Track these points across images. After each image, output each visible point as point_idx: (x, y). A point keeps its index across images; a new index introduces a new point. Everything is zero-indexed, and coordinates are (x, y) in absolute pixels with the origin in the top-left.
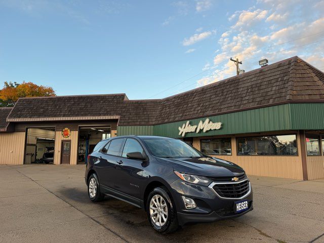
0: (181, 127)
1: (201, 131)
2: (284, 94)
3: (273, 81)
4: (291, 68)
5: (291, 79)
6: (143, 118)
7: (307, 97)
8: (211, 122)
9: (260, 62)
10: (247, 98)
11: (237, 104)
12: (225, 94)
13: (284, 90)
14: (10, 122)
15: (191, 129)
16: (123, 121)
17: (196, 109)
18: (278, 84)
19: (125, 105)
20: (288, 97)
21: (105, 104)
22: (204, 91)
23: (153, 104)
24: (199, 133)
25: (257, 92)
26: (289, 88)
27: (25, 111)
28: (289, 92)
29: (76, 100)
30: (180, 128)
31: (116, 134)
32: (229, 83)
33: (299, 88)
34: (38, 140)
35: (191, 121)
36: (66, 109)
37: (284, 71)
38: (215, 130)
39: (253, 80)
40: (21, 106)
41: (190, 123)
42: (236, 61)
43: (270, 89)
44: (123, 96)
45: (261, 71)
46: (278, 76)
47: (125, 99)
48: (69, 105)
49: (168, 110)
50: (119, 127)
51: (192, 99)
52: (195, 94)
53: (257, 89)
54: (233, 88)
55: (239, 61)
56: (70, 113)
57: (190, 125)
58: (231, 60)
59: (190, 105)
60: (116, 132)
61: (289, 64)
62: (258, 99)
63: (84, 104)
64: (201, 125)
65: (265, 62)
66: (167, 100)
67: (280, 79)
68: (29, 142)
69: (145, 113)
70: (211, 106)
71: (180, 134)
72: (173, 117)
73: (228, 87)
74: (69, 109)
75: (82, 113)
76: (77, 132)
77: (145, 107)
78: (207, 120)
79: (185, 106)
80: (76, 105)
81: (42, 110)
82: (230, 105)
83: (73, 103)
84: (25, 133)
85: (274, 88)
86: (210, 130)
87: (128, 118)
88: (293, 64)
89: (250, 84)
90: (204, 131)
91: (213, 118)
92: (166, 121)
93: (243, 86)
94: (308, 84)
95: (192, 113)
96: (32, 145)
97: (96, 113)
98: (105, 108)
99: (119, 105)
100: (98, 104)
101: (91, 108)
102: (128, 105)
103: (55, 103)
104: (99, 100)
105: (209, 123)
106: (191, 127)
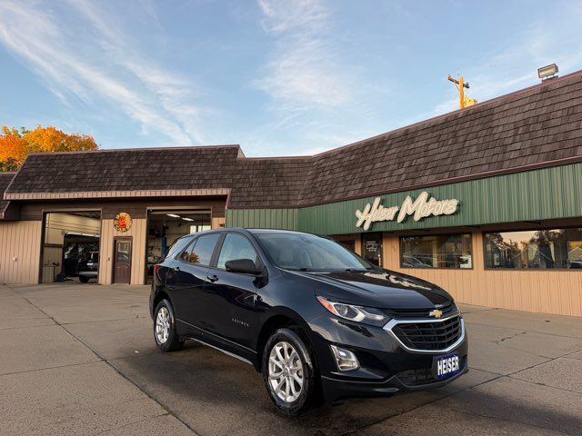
0: (362, 212)
6: (277, 193)
8: (432, 199)
14: (12, 201)
15: (385, 213)
16: (236, 199)
19: (240, 168)
21: (199, 164)
23: (296, 165)
24: (402, 222)
27: (42, 177)
29: (142, 158)
30: (358, 213)
31: (221, 225)
34: (67, 237)
35: (384, 197)
36: (122, 175)
38: (443, 215)
40: (33, 170)
44: (234, 150)
47: (239, 156)
49: (329, 177)
50: (230, 211)
56: (129, 183)
57: (382, 207)
60: (222, 221)
63: (158, 166)
64: (409, 207)
66: (326, 157)
68: (49, 240)
69: (282, 183)
71: (358, 224)
74: (129, 175)
75: (155, 183)
76: (144, 221)
77: (280, 171)
78: (424, 195)
80: (143, 166)
81: (74, 177)
83: (135, 162)
84: (40, 223)
86: (432, 215)
87: (245, 194)
90: (417, 217)
96: (54, 246)
97: (181, 183)
98: (200, 173)
99: (227, 168)
100: (186, 165)
101: (172, 174)
102: (245, 167)
103: (101, 163)
104: (188, 157)
105: (428, 200)
106: (386, 210)
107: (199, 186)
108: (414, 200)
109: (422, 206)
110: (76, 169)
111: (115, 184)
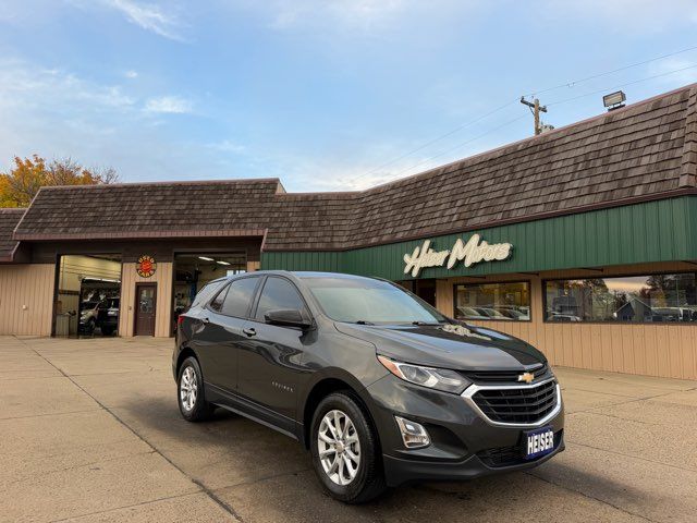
0: (411, 256)
1: (460, 263)
2: (671, 174)
3: (641, 144)
4: (689, 111)
5: (688, 138)
6: (320, 234)
8: (484, 243)
9: (605, 98)
10: (575, 184)
11: (551, 198)
12: (519, 175)
13: (672, 164)
14: (22, 242)
15: (436, 259)
16: (273, 241)
17: (447, 213)
19: (278, 205)
20: (683, 181)
21: (232, 201)
22: (464, 171)
23: (341, 203)
24: (453, 268)
25: (600, 171)
26: (686, 159)
27: (55, 215)
28: (686, 169)
29: (168, 193)
30: (406, 258)
31: (257, 270)
32: (528, 152)
34: (84, 282)
35: (434, 239)
36: (145, 213)
37: (671, 119)
38: (495, 261)
39: (588, 141)
40: (46, 206)
41: (432, 246)
42: (533, 105)
43: (633, 163)
44: (273, 184)
45: (609, 121)
46: (656, 131)
47: (279, 191)
48: (151, 203)
49: (377, 216)
50: (266, 255)
51: (435, 191)
52: (443, 178)
53: (599, 162)
54: (537, 163)
56: (154, 222)
57: (431, 251)
59: (430, 203)
60: (257, 265)
61: (684, 100)
62: (604, 187)
63: (187, 202)
64: (459, 251)
65: (619, 97)
66: (376, 193)
67: (659, 139)
68: (64, 286)
69: (325, 223)
70: (484, 205)
71: (407, 270)
72: (390, 231)
73: (526, 159)
74: (153, 212)
75: (183, 222)
76: (170, 265)
77: (324, 208)
78: (475, 238)
79: (419, 206)
80: (168, 203)
81: (91, 214)
82: (532, 202)
83: (160, 198)
84: (53, 266)
85: (645, 161)
86: (483, 261)
87: (284, 235)
89: (581, 151)
90: (467, 263)
91: (489, 232)
92: (373, 240)
93: (563, 156)
95: (437, 221)
96: (70, 293)
97: (212, 221)
98: (233, 210)
99: (264, 205)
100: (217, 202)
101: (202, 211)
102: (284, 204)
103: (122, 199)
104: (220, 192)
105: (479, 244)
106: (435, 254)
107: (232, 226)
108: (465, 243)
109: (472, 251)
110: (94, 205)
111: (138, 222)
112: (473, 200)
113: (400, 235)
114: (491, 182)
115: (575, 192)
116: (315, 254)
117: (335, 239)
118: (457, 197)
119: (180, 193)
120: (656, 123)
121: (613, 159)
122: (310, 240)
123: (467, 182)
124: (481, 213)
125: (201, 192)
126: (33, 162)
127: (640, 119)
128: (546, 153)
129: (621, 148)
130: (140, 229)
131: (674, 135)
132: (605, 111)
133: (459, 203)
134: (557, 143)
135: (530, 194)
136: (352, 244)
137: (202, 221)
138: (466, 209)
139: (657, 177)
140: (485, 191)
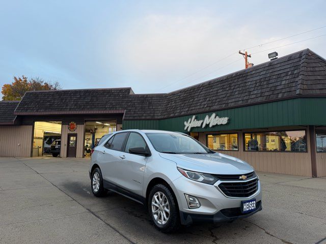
0: (187, 122)
2: (293, 89)
3: (282, 75)
4: (302, 61)
5: (301, 73)
6: (149, 112)
7: (318, 92)
8: (217, 117)
9: (269, 55)
10: (255, 92)
11: (245, 98)
12: (232, 88)
13: (294, 84)
14: (18, 116)
15: (197, 124)
16: (128, 115)
17: (203, 104)
18: (288, 77)
19: (131, 99)
20: (298, 92)
21: (110, 98)
22: (211, 85)
23: (158, 98)
25: (265, 86)
26: (299, 82)
27: (33, 104)
28: (299, 86)
29: (82, 94)
30: (185, 123)
31: (121, 128)
32: (237, 77)
33: (309, 82)
34: (45, 133)
35: (197, 115)
36: (72, 103)
37: (295, 64)
38: (222, 125)
39: (262, 73)
40: (28, 100)
41: (196, 118)
42: (244, 55)
43: (279, 83)
44: (129, 90)
45: (270, 65)
46: (288, 70)
47: (131, 93)
48: (75, 99)
49: (174, 105)
50: (125, 121)
51: (198, 94)
52: (201, 88)
53: (265, 83)
54: (240, 82)
55: (248, 54)
56: (76, 107)
58: (240, 53)
59: (196, 99)
60: (121, 126)
61: (300, 57)
62: (267, 94)
63: (90, 98)
64: (207, 120)
65: (275, 55)
66: (173, 94)
67: (290, 73)
68: (36, 135)
69: (151, 107)
70: (218, 100)
72: (179, 111)
73: (236, 81)
74: (75, 103)
75: (89, 107)
76: (83, 126)
77: (151, 101)
78: (214, 115)
79: (191, 100)
80: (82, 98)
81: (49, 103)
82: (237, 99)
83: (79, 96)
84: (32, 126)
85: (284, 82)
86: (217, 125)
87: (133, 113)
88: (304, 57)
89: (258, 78)
90: (211, 126)
91: (219, 113)
92: (172, 115)
93: (251, 80)
94: (319, 78)
95: (198, 107)
96: (39, 138)
97: (101, 107)
98: (111, 102)
99: (124, 99)
100: (104, 98)
101: (97, 102)
102: (133, 99)
103: (62, 97)
104: (105, 94)
105: (215, 118)
106: (197, 122)
107: (110, 109)
108: (210, 117)
109: (213, 120)
110: (49, 99)
111: (69, 107)
112: (214, 98)
113: (183, 113)
114: (221, 91)
115: (255, 95)
116: (147, 121)
117: (155, 115)
118: (207, 97)
119: (87, 94)
120: (289, 66)
121: (271, 81)
122: (144, 115)
123: (211, 90)
124: (216, 104)
125: (97, 94)
126: (22, 79)
127: (283, 64)
128: (244, 78)
129: (274, 77)
130: (70, 110)
131: (296, 72)
132: (269, 60)
133: (208, 99)
134: (249, 74)
135: (237, 96)
136: (162, 117)
137: (97, 107)
138: (210, 102)
139: (288, 90)
140: (219, 94)
